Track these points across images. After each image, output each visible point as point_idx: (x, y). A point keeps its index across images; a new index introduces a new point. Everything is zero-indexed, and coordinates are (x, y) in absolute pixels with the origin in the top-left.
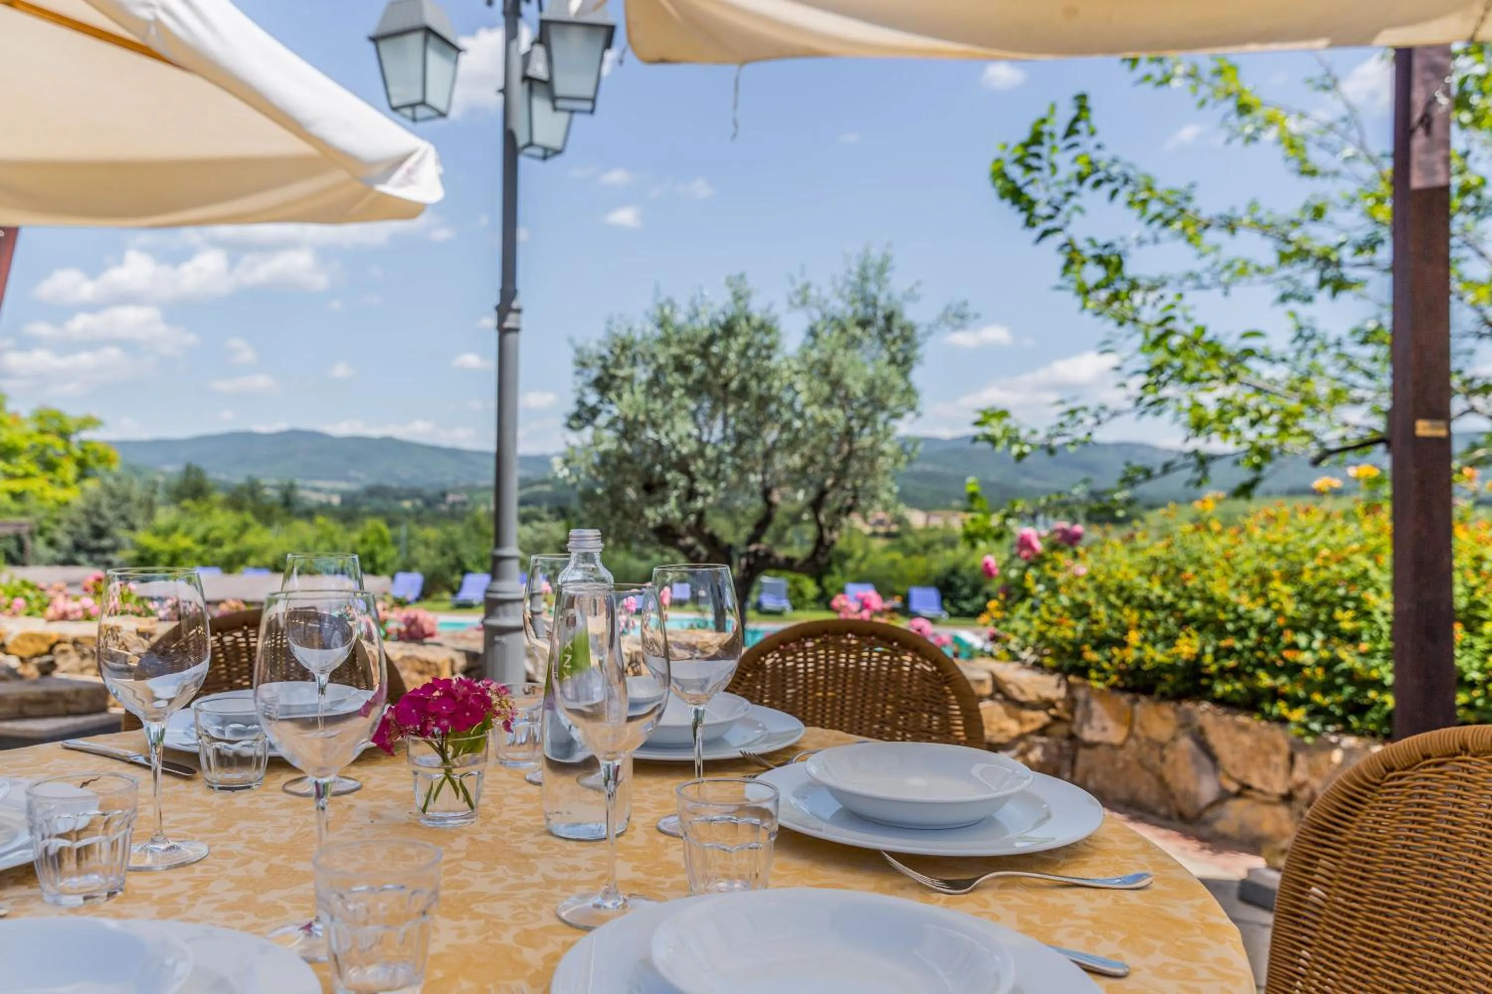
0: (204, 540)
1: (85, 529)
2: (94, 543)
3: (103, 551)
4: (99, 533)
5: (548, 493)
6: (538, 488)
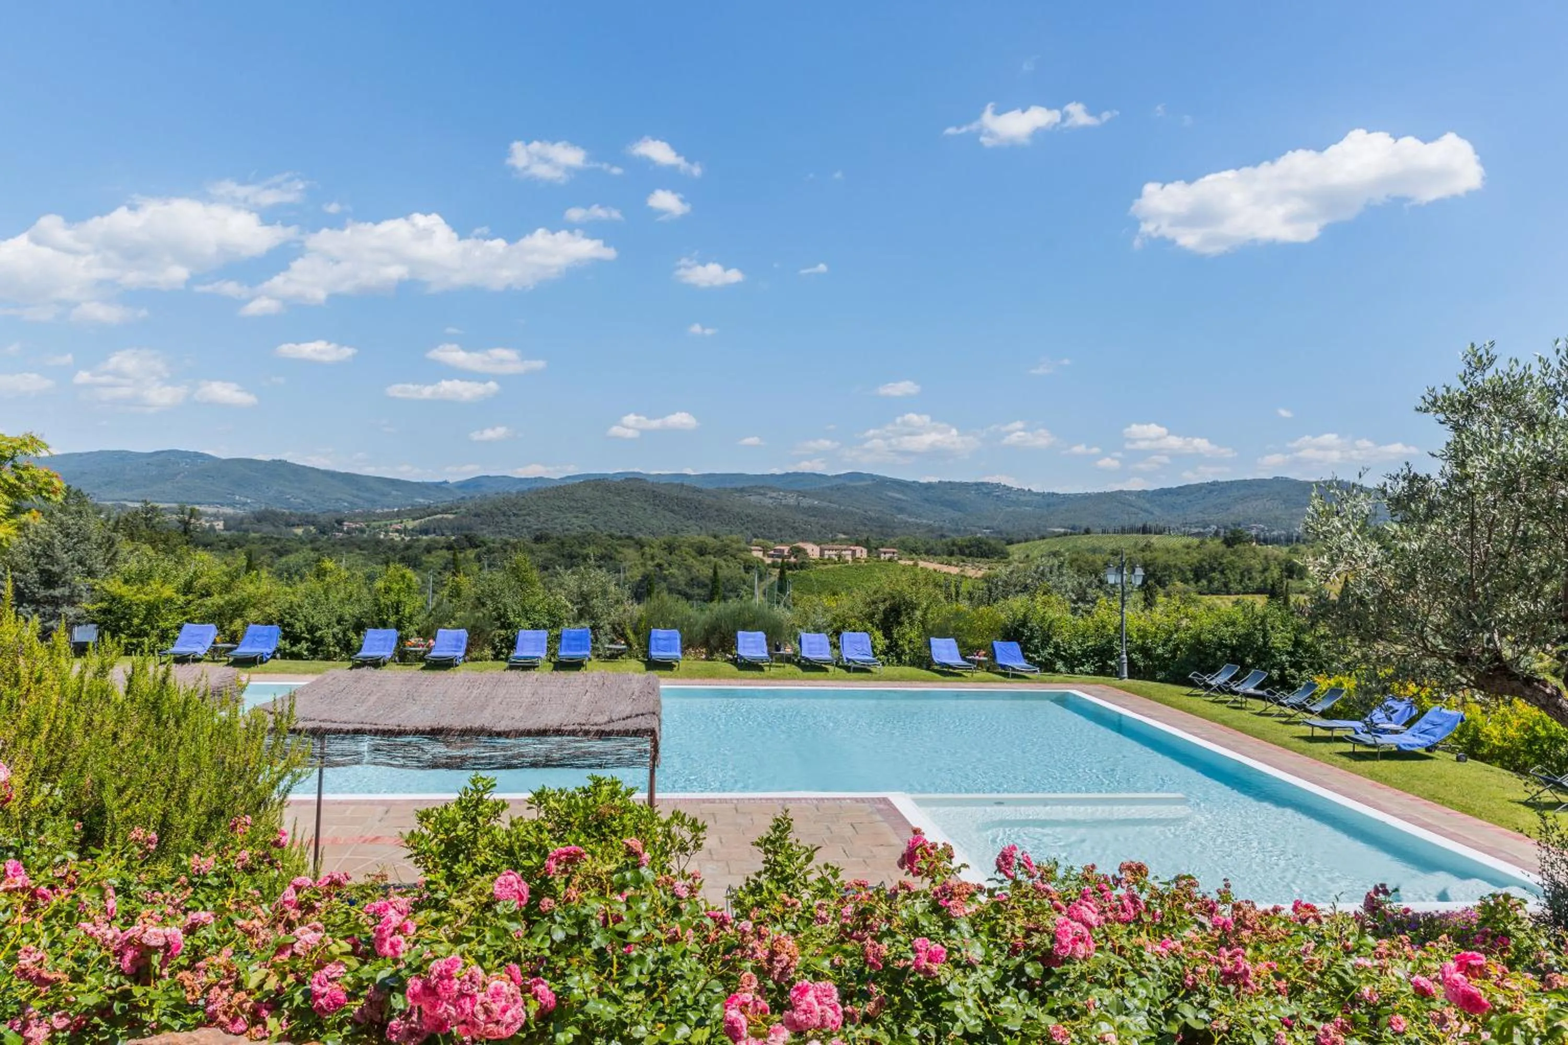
0: (188, 588)
1: (33, 575)
2: (42, 593)
3: (55, 602)
4: (49, 580)
5: (450, 521)
6: (439, 516)
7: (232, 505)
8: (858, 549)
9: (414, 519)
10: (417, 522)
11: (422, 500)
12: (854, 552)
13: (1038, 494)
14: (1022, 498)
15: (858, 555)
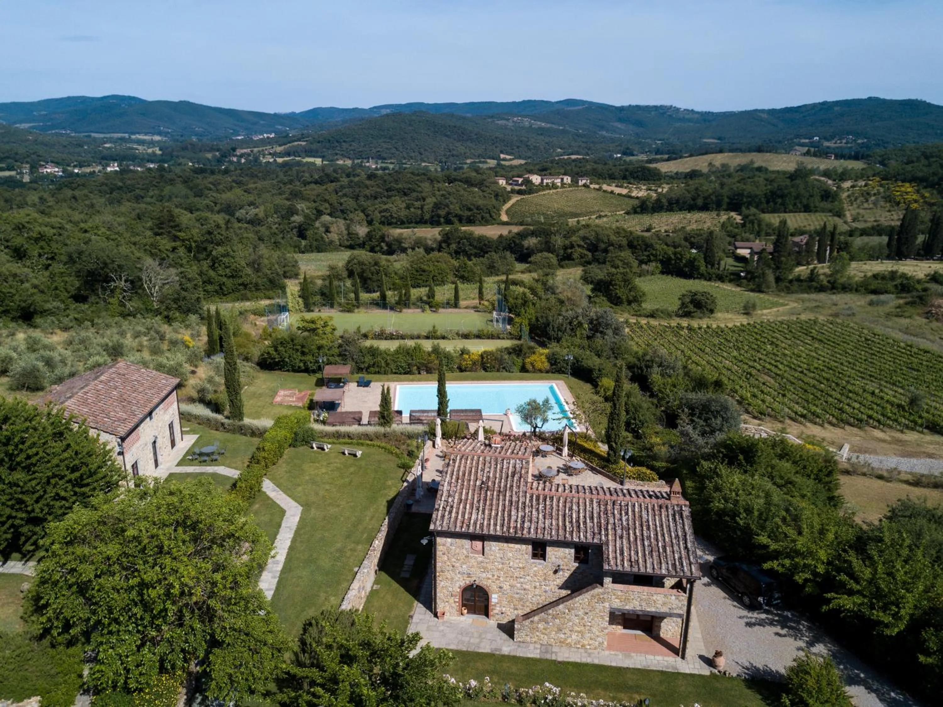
5: (304, 147)
6: (296, 143)
7: (160, 133)
8: (565, 178)
9: (280, 145)
10: (283, 148)
11: (280, 127)
12: (562, 179)
13: (698, 113)
14: (687, 116)
15: (565, 181)
